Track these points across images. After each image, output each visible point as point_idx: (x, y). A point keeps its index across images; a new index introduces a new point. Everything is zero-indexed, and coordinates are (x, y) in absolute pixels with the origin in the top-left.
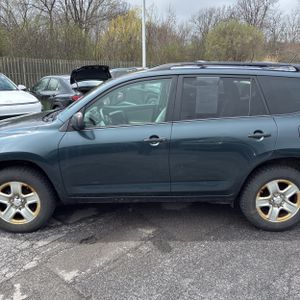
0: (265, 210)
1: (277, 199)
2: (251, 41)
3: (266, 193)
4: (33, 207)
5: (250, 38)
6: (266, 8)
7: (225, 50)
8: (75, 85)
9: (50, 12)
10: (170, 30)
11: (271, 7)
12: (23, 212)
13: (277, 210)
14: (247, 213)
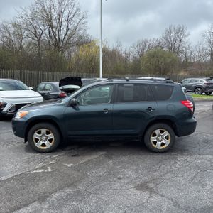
0: (155, 143)
1: (160, 138)
2: (171, 62)
3: (155, 135)
4: (50, 141)
5: (170, 60)
6: (181, 41)
7: (154, 67)
8: (61, 88)
9: (39, 40)
10: (118, 53)
11: (183, 40)
12: (46, 143)
13: (160, 143)
14: (147, 144)
